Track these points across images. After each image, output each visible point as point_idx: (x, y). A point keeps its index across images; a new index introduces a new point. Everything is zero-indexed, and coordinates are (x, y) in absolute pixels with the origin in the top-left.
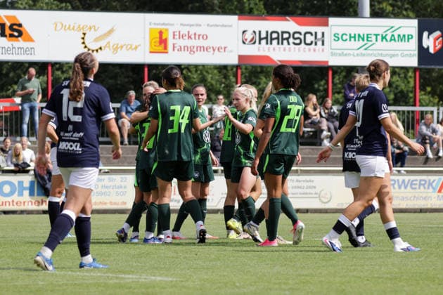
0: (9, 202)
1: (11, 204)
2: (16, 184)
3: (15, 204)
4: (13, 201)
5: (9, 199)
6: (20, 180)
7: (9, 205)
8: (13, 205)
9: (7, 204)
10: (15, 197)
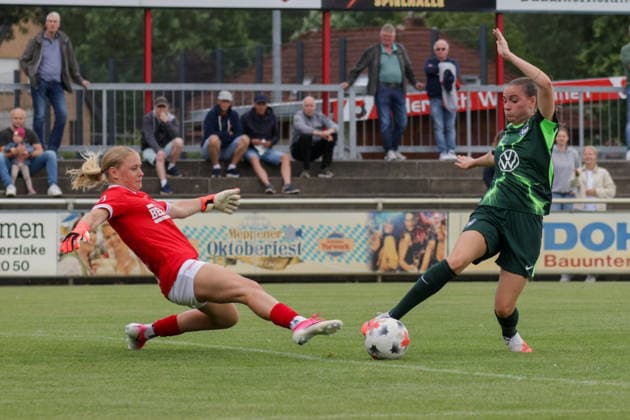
0: (602, 260)
1: (606, 262)
2: (615, 228)
3: (612, 262)
4: (609, 258)
5: (602, 254)
6: (622, 221)
7: (603, 264)
8: (609, 264)
9: (599, 262)
10: (613, 251)
